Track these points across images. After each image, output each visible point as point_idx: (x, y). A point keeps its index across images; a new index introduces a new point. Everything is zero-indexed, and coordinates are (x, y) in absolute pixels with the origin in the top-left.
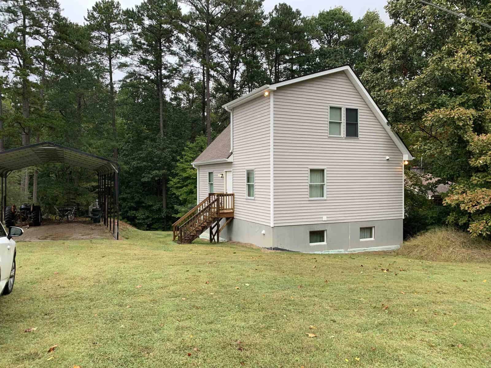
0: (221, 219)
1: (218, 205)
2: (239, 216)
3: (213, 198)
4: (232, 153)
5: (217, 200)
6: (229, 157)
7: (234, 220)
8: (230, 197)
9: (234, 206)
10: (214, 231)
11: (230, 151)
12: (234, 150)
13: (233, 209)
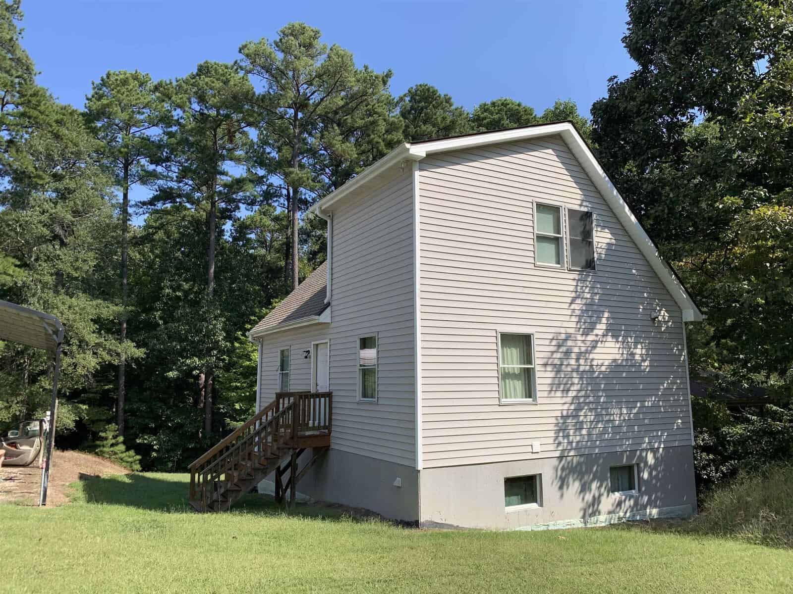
0: (302, 451)
1: (295, 418)
2: (341, 442)
3: (285, 403)
4: (329, 304)
5: (294, 407)
6: (322, 312)
7: (331, 453)
8: (323, 400)
9: (330, 419)
10: (285, 478)
11: (326, 301)
12: (334, 298)
13: (329, 427)
